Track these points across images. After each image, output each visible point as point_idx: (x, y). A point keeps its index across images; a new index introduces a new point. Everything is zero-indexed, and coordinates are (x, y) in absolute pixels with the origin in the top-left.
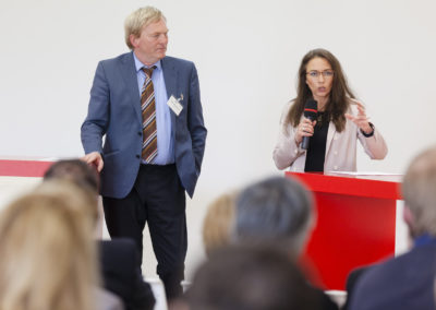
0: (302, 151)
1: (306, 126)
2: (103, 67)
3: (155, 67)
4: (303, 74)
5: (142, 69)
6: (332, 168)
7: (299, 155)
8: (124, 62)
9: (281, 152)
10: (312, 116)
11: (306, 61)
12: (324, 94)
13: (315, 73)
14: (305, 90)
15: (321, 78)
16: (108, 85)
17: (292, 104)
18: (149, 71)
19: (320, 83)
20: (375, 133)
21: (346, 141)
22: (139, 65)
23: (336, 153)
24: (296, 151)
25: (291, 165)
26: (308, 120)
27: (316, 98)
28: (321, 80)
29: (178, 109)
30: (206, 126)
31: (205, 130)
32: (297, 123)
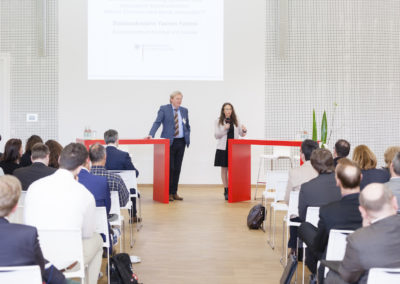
3: (178, 109)
4: (223, 109)
5: (174, 109)
7: (225, 134)
8: (169, 106)
11: (224, 106)
13: (227, 109)
14: (223, 115)
18: (176, 110)
19: (228, 113)
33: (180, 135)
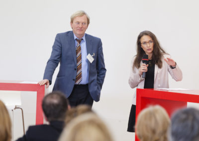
0: (142, 79)
1: (144, 67)
2: (59, 36)
3: (82, 39)
4: (139, 43)
5: (76, 39)
6: (158, 87)
7: (141, 81)
8: (69, 34)
9: (132, 80)
10: (146, 62)
11: (140, 38)
12: (150, 51)
13: (145, 43)
14: (141, 51)
15: (148, 45)
16: (61, 45)
17: (135, 58)
18: (80, 41)
19: (148, 47)
20: (177, 67)
21: (163, 73)
22: (75, 37)
23: (159, 79)
24: (140, 79)
25: (137, 86)
26: (145, 64)
27: (147, 54)
28: (148, 46)
29: (91, 60)
30: (106, 68)
31: (105, 70)
32: (139, 67)
33: (84, 80)
